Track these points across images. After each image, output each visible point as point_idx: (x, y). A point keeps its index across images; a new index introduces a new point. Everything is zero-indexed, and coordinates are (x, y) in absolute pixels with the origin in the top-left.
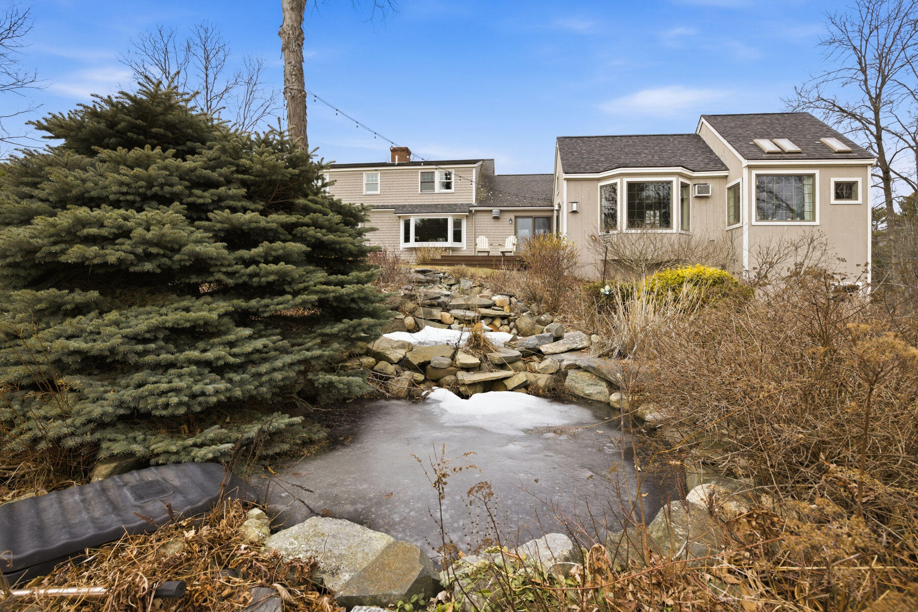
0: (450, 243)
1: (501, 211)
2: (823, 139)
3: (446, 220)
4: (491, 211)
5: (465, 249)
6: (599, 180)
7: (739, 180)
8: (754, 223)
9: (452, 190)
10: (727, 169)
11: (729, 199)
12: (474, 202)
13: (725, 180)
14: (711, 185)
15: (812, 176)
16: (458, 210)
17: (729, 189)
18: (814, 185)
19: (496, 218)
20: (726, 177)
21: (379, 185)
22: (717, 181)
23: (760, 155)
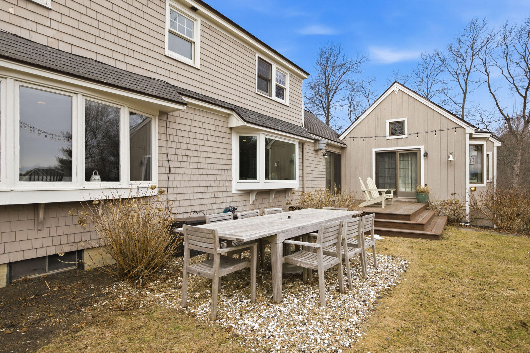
9: (287, 102)
12: (302, 125)
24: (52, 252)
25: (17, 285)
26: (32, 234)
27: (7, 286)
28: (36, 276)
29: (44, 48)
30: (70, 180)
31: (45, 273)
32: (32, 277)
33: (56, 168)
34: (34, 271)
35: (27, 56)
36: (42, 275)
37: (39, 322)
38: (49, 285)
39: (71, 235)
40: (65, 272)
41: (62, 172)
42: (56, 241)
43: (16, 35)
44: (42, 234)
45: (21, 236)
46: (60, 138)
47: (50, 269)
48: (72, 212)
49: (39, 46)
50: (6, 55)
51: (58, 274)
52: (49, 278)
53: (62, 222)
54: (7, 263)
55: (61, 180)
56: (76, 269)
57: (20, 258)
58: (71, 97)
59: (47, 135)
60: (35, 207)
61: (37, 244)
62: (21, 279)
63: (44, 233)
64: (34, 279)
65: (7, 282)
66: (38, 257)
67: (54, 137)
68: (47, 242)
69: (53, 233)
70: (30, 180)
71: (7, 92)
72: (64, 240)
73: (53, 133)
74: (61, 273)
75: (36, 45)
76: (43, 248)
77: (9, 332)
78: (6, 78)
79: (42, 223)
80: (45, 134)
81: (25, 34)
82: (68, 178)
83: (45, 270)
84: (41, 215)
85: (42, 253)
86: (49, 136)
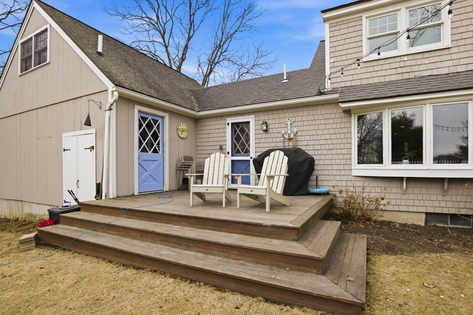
24: (453, 211)
25: (430, 227)
26: (440, 198)
27: (425, 226)
28: (442, 225)
29: (447, 76)
30: (467, 163)
31: (448, 225)
32: (439, 225)
33: (456, 154)
34: (441, 222)
35: (437, 87)
36: (445, 226)
37: (445, 243)
38: (450, 231)
39: (467, 203)
40: (461, 228)
41: (460, 157)
42: (456, 205)
43: (430, 75)
44: (446, 198)
45: (433, 197)
46: (459, 129)
47: (451, 224)
48: (468, 185)
49: (444, 76)
50: (426, 91)
51: (457, 228)
52: (450, 228)
53: (460, 192)
54: (425, 213)
55: (460, 163)
56: (471, 229)
57: (433, 211)
58: (467, 103)
59: (448, 129)
60: (441, 180)
61: (443, 204)
62: (433, 224)
63: (448, 198)
64: (440, 227)
65: (425, 224)
66: (443, 213)
67: (454, 130)
68: (450, 204)
69: (454, 198)
70: (438, 163)
71: (426, 112)
72: (462, 205)
73: (453, 127)
74: (459, 228)
75: (442, 76)
76: (446, 208)
77: (429, 241)
78: (425, 104)
79: (445, 191)
80: (447, 129)
81: (435, 72)
82: (466, 161)
83: (448, 223)
84: (446, 186)
85: (445, 211)
86: (450, 130)
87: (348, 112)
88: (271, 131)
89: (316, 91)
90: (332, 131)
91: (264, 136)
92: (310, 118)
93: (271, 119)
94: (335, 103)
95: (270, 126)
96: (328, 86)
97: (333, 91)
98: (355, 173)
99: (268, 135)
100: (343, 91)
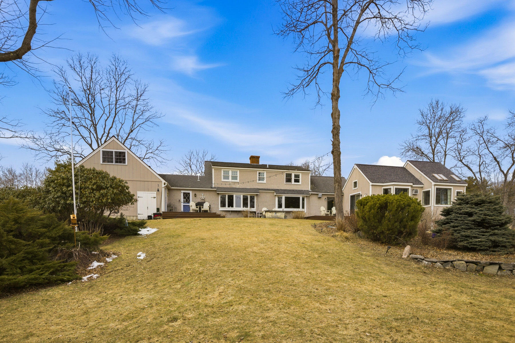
0: (301, 209)
1: (323, 194)
2: (451, 175)
3: (299, 198)
4: (318, 194)
5: (306, 212)
6: (383, 186)
7: (430, 189)
8: (435, 205)
9: (300, 183)
10: (423, 184)
11: (423, 195)
12: (310, 189)
13: (421, 189)
14: (419, 190)
15: (451, 189)
16: (305, 193)
17: (423, 192)
18: (451, 192)
19: (320, 198)
20: (423, 187)
21: (265, 179)
22: (420, 188)
23: (437, 180)
78: (234, 193)
87: (218, 194)
88: (197, 196)
89: (210, 187)
90: (214, 198)
91: (195, 198)
92: (209, 194)
93: (197, 193)
94: (216, 191)
95: (197, 195)
96: (213, 186)
97: (215, 188)
98: (220, 210)
99: (196, 198)
100: (218, 188)
